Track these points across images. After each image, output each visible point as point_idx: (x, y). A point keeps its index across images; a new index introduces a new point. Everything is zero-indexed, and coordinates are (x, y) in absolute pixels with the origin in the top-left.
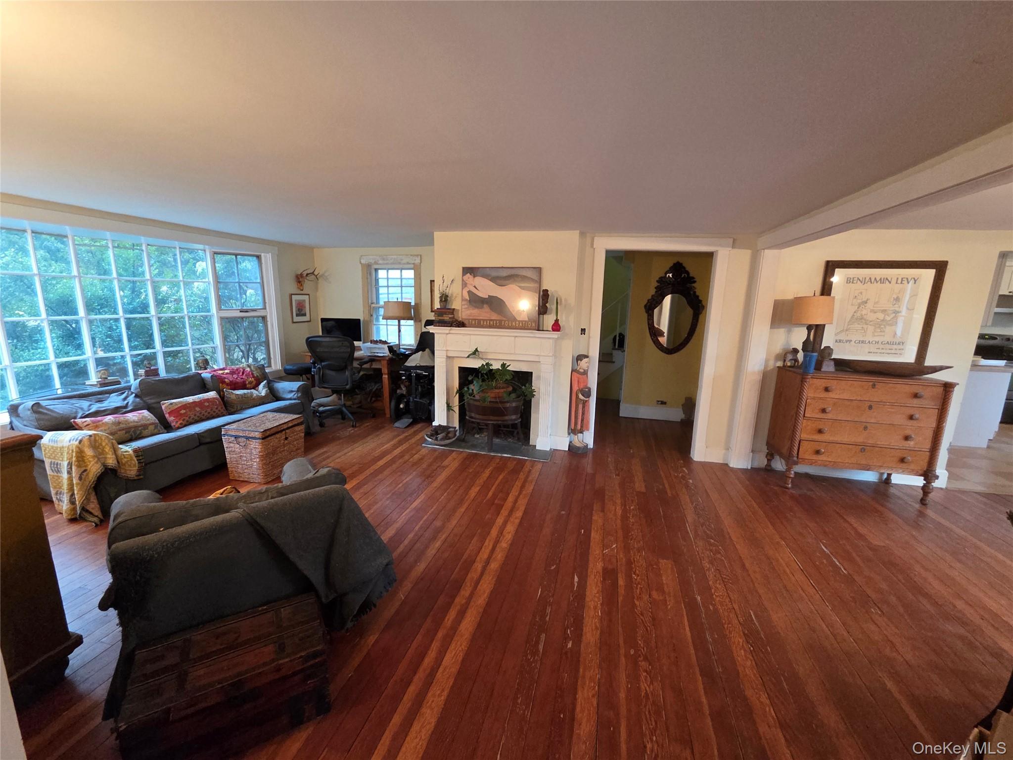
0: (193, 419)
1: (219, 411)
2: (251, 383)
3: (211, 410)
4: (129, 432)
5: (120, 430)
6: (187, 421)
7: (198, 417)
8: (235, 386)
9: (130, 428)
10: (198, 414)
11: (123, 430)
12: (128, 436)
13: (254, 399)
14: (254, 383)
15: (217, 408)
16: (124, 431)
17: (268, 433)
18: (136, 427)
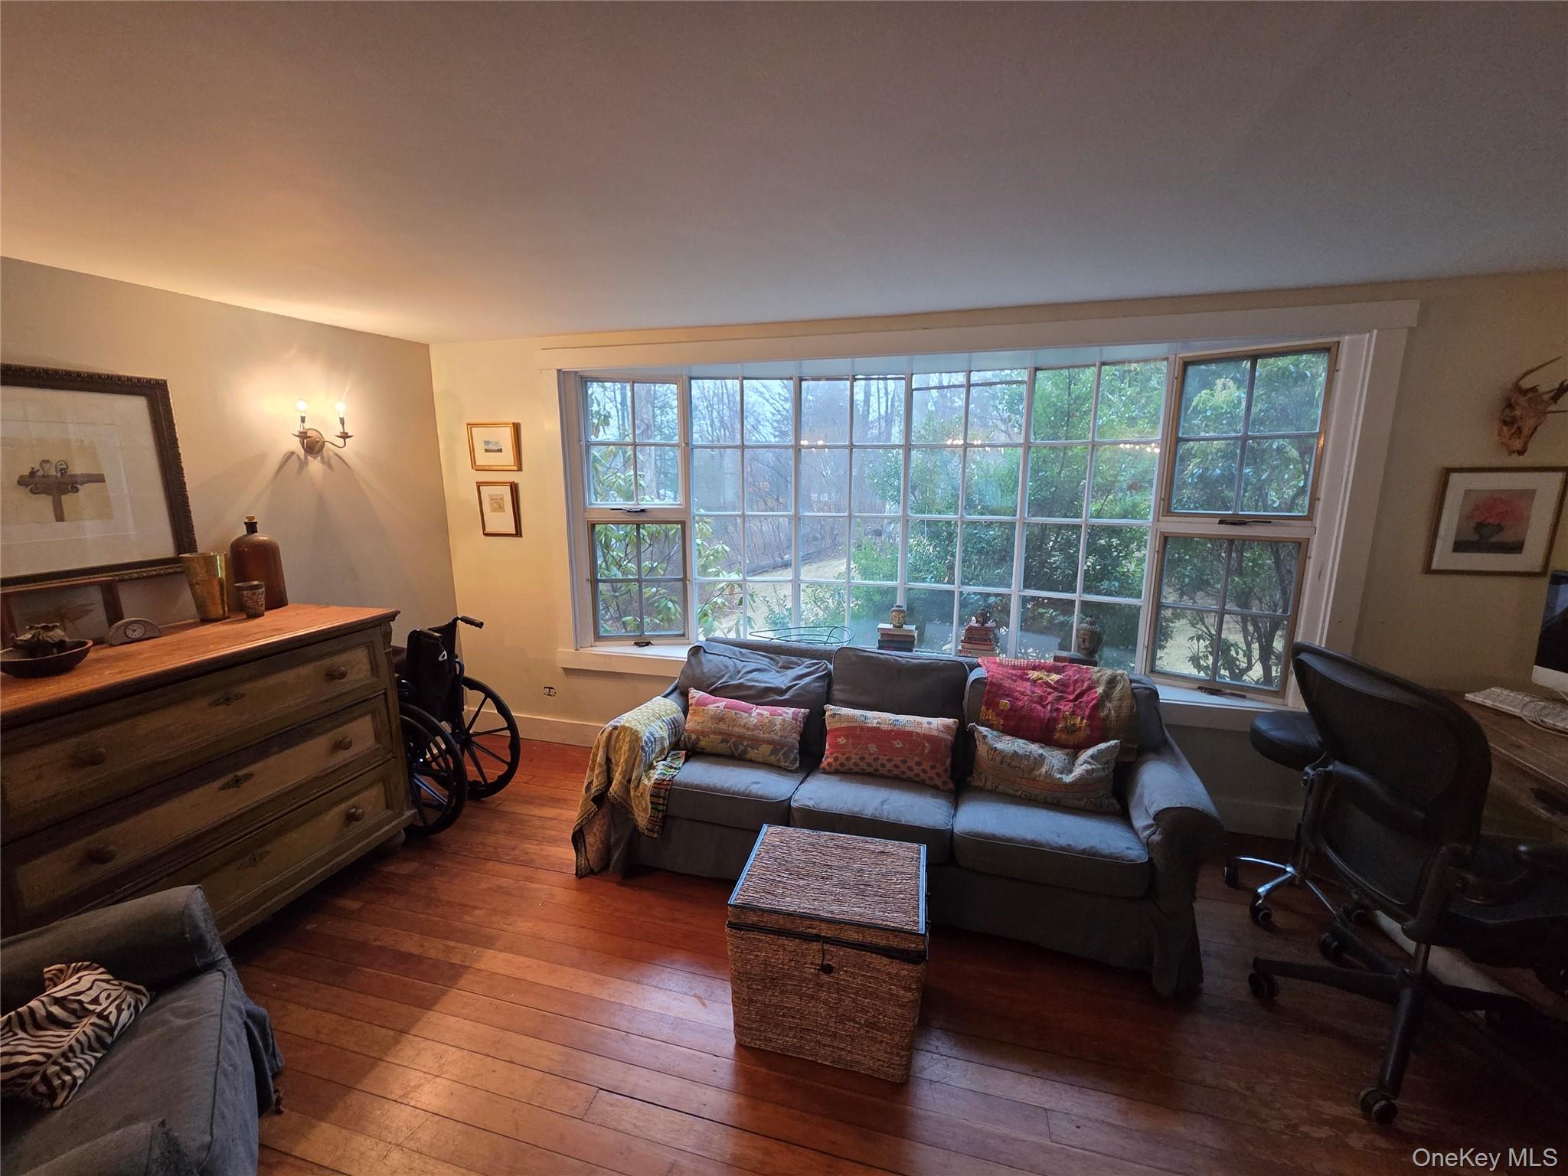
0: (856, 764)
1: (924, 771)
2: (1072, 730)
3: (904, 762)
4: (727, 742)
5: (714, 733)
6: (842, 765)
7: (869, 765)
8: (1017, 724)
9: (731, 735)
10: (869, 759)
11: (720, 733)
12: (723, 748)
13: (1034, 780)
14: (1082, 734)
15: (918, 764)
16: (720, 737)
17: (753, 918)
18: (741, 737)
